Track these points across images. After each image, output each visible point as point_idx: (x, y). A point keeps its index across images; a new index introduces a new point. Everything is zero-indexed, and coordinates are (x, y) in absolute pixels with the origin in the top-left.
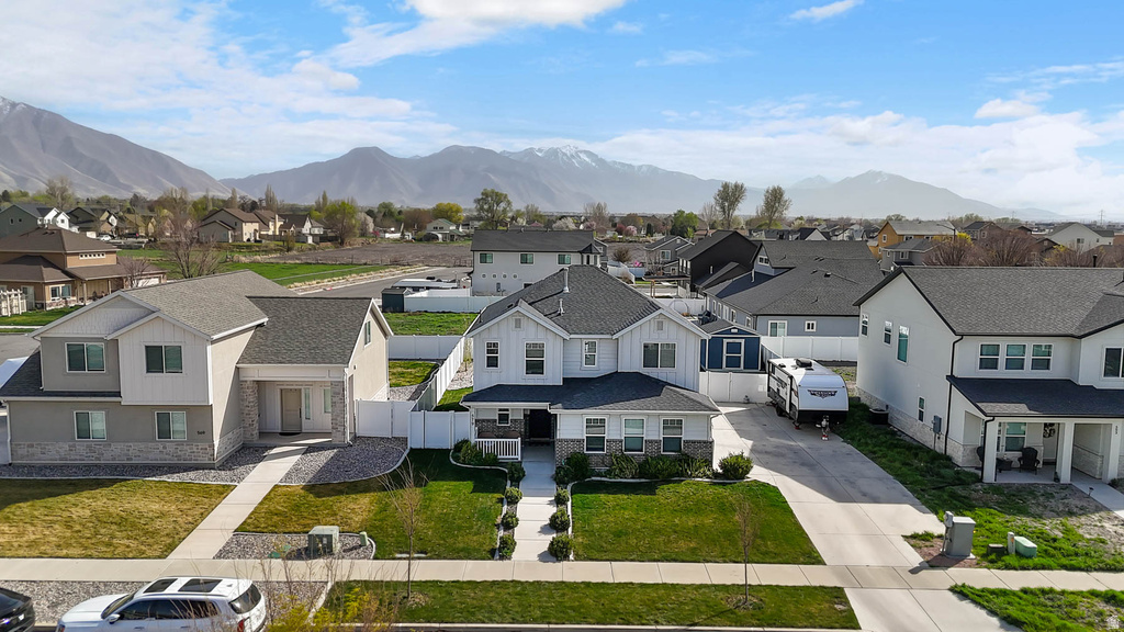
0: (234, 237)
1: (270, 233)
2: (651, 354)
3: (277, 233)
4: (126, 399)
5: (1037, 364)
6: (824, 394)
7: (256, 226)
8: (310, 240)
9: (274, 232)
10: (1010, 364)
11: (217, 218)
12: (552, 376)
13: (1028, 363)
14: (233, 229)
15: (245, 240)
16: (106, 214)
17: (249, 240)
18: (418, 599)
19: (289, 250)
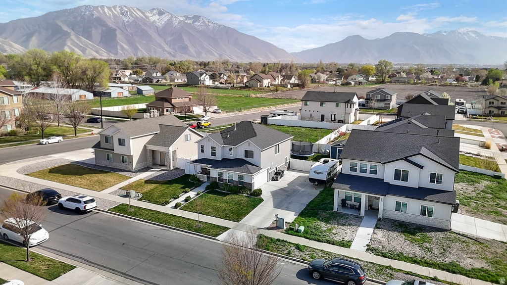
0: (260, 85)
1: (276, 83)
2: (247, 153)
3: (279, 83)
4: (115, 152)
5: (371, 172)
6: (318, 173)
7: (269, 80)
8: (289, 86)
9: (278, 82)
10: (361, 171)
11: (254, 78)
12: (218, 157)
13: (368, 171)
14: (260, 82)
15: (264, 86)
16: (223, 75)
17: (265, 86)
18: (132, 210)
19: (277, 91)
